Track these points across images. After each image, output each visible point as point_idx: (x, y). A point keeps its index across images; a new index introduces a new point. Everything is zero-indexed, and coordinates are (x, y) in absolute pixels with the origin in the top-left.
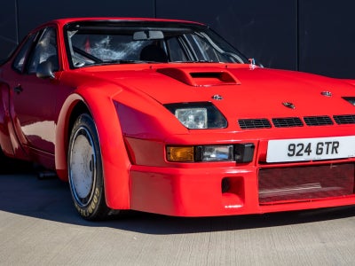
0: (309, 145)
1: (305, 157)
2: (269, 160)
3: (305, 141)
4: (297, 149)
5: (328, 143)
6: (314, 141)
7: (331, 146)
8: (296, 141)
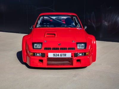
0: (58, 54)
1: (57, 57)
2: (49, 57)
3: (57, 54)
4: (55, 55)
5: (63, 54)
6: (60, 54)
7: (64, 55)
8: (55, 53)
